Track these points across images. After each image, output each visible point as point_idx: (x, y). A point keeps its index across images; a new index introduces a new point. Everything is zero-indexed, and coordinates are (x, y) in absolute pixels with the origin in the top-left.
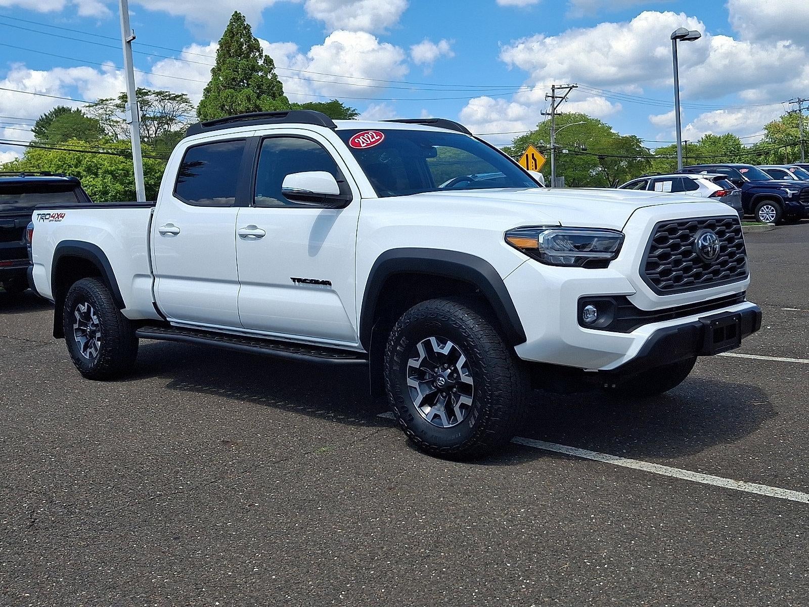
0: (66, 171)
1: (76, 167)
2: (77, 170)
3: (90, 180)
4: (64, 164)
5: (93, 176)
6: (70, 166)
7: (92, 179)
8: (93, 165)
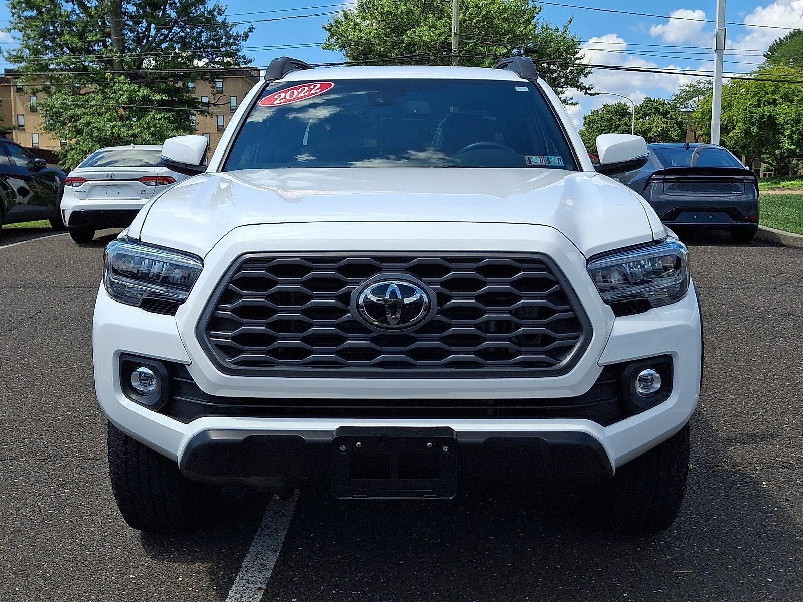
0: (762, 99)
1: (774, 93)
2: (773, 97)
3: (784, 108)
4: (761, 91)
5: (789, 104)
6: (767, 93)
7: (787, 107)
8: (791, 91)
